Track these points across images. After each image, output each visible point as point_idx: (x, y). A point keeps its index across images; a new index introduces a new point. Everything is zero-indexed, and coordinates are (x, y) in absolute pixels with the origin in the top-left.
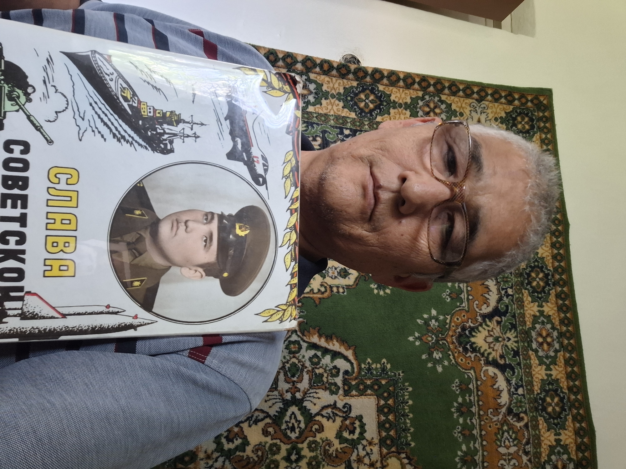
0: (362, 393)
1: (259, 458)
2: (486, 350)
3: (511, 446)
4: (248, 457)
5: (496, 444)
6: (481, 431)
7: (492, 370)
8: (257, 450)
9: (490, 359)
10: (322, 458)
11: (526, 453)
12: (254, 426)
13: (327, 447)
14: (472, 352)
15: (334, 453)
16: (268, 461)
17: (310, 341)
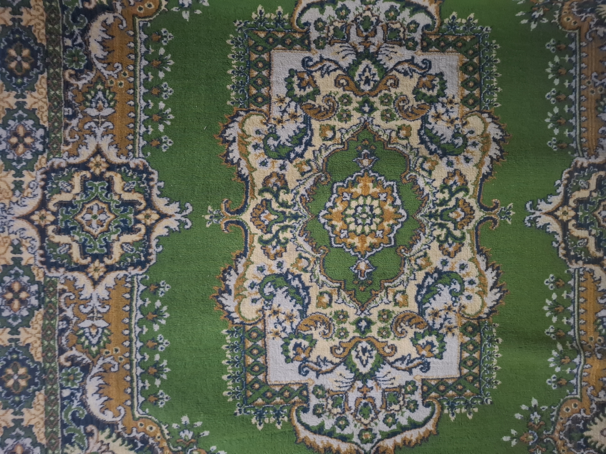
0: (286, 387)
1: (400, 324)
2: (114, 441)
3: (89, 328)
4: (411, 326)
5: (109, 331)
6: (130, 346)
7: (108, 417)
8: (402, 333)
9: (108, 431)
10: (332, 321)
11: (66, 319)
12: (406, 355)
13: (327, 331)
14: (135, 438)
15: (319, 325)
16: (390, 322)
17: (349, 444)
